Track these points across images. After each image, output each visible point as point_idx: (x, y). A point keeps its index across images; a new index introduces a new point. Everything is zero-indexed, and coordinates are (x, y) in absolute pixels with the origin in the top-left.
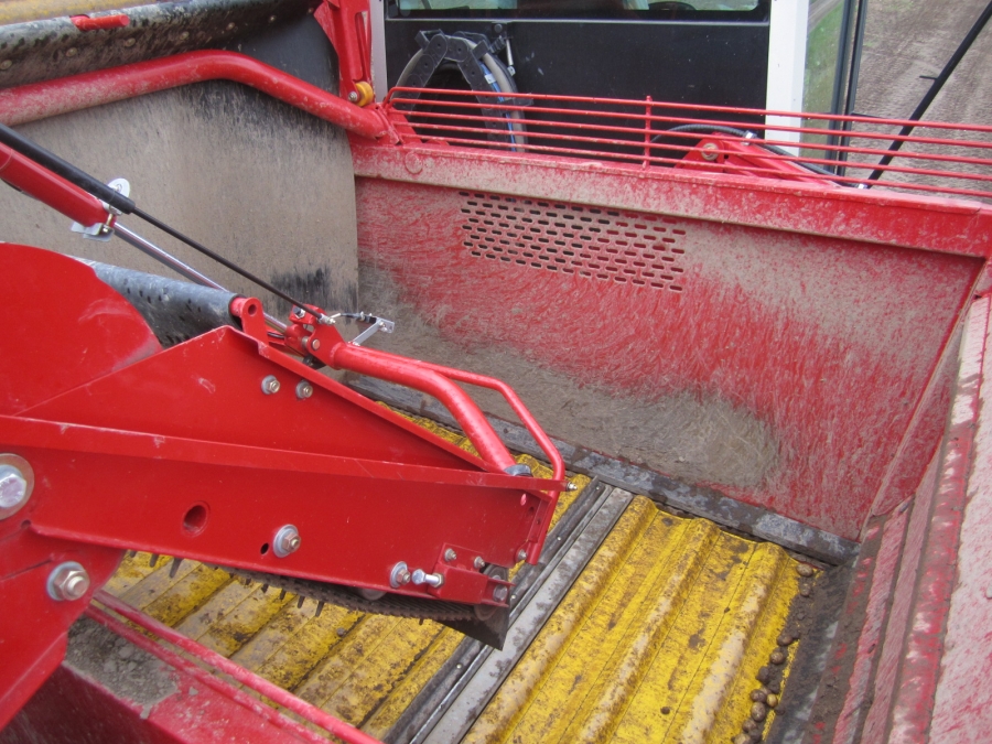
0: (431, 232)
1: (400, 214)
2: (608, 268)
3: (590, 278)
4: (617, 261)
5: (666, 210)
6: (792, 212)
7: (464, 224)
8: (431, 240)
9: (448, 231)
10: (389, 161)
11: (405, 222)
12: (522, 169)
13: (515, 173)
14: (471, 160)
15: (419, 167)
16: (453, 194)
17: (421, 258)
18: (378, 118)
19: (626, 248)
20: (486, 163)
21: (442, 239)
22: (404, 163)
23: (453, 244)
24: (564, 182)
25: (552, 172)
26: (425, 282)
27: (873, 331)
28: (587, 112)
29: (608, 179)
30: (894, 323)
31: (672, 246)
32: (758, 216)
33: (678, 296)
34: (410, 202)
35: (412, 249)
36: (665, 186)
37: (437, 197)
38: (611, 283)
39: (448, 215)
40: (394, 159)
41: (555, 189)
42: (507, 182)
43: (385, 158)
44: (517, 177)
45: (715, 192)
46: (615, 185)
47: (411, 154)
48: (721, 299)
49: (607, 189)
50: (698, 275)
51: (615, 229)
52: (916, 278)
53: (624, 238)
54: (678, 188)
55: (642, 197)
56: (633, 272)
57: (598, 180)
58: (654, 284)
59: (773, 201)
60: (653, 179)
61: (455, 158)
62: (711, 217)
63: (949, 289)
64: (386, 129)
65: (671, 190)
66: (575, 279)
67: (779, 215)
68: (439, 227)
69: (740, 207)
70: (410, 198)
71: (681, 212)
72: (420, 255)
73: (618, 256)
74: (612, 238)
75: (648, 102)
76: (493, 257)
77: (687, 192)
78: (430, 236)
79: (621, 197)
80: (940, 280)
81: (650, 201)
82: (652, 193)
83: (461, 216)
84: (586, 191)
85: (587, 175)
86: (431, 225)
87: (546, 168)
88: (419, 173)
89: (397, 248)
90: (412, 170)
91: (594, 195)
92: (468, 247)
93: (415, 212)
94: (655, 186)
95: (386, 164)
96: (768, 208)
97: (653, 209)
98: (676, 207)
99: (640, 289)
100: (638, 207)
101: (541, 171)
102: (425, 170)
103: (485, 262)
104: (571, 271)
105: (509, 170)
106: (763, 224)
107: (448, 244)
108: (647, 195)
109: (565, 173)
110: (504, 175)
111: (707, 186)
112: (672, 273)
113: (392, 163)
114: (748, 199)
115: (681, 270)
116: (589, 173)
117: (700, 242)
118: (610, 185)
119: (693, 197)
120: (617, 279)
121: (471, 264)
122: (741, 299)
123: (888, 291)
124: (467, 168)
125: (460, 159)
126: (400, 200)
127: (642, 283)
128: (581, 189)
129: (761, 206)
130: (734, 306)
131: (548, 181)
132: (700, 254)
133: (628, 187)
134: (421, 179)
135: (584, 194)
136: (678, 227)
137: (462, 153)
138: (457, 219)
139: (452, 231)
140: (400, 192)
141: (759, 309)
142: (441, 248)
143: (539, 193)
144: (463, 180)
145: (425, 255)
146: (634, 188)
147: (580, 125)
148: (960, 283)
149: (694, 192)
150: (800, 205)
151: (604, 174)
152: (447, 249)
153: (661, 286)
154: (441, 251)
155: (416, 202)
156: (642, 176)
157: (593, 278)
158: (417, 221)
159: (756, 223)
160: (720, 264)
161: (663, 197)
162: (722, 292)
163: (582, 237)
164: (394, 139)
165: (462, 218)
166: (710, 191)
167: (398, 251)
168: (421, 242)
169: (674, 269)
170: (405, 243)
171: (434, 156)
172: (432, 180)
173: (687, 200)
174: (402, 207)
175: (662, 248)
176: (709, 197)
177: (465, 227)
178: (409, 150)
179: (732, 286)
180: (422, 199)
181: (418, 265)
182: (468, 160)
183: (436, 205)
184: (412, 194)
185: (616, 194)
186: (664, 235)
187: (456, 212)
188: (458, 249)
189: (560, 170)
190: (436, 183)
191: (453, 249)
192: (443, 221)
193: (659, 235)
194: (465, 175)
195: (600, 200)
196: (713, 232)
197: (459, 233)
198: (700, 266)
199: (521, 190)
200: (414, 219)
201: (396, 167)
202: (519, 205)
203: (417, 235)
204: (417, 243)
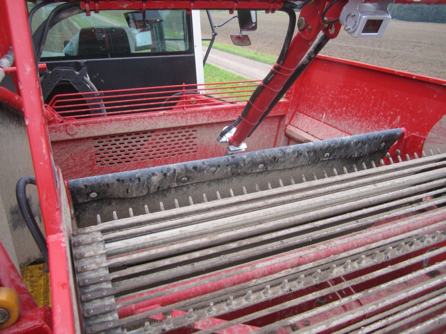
0: (76, 162)
1: (57, 158)
2: (168, 152)
3: (161, 158)
4: (172, 148)
5: (194, 123)
6: (235, 114)
7: (96, 153)
8: (77, 165)
9: (86, 159)
10: (56, 132)
11: (60, 161)
12: (133, 120)
13: (128, 123)
14: (106, 121)
15: (76, 131)
16: (89, 141)
18: (48, 112)
19: (175, 142)
20: (114, 121)
21: (83, 164)
22: (66, 131)
23: (90, 164)
24: (152, 122)
25: (147, 119)
27: (257, 145)
28: (160, 92)
29: (171, 117)
30: (262, 141)
31: (192, 136)
32: (226, 118)
33: (196, 154)
34: (63, 150)
36: (194, 114)
37: (80, 144)
38: (170, 158)
39: (87, 151)
40: (59, 130)
41: (148, 125)
42: (125, 127)
43: (53, 131)
44: (130, 124)
45: (211, 113)
46: (174, 118)
47: (71, 125)
48: (210, 151)
49: (171, 120)
50: (202, 145)
51: (170, 136)
52: (266, 126)
53: (174, 139)
54: (198, 114)
55: (185, 120)
56: (178, 151)
57: (167, 118)
58: (186, 153)
59: (230, 112)
60: (189, 113)
61: (97, 123)
62: (210, 122)
63: (274, 127)
64: (53, 116)
65: (196, 115)
66: (154, 161)
67: (232, 116)
68: (82, 158)
69: (220, 116)
70: (62, 148)
71: (200, 123)
72: (70, 175)
73: (172, 146)
74: (169, 140)
75: (184, 85)
76: (113, 163)
77: (201, 115)
78: (76, 164)
79: (177, 122)
80: (272, 124)
81: (188, 121)
82: (189, 118)
83: (94, 150)
84: (163, 123)
85: (162, 117)
86: (76, 159)
87: (144, 118)
88: (75, 134)
90: (71, 133)
91: (166, 124)
92: (99, 163)
93: (66, 155)
94: (190, 115)
95: (54, 134)
96: (228, 114)
97: (190, 124)
98: (198, 121)
99: (182, 156)
100: (184, 124)
101: (142, 119)
102: (79, 132)
103: (109, 167)
104: (153, 158)
105: (126, 122)
106: (228, 120)
107: (87, 165)
108: (187, 119)
109: (153, 118)
110: (123, 125)
111: (208, 111)
112: (193, 147)
113: (58, 133)
114: (222, 113)
115: (196, 145)
116: (163, 116)
117: (203, 132)
118: (172, 119)
119: (204, 116)
120: (172, 155)
121: (101, 170)
122: (217, 148)
123: (260, 132)
124: (104, 126)
125: (100, 123)
126: (57, 150)
127: (182, 154)
128: (160, 123)
129: (226, 114)
130: (215, 152)
131: (145, 123)
132: (202, 137)
133: (179, 118)
134: (76, 137)
135: (162, 124)
136: (194, 129)
137: (100, 119)
138: (92, 152)
139: (89, 158)
140: (56, 147)
141: (223, 150)
142: (83, 168)
143: (142, 128)
144: (102, 132)
145: (73, 174)
146: (182, 118)
147: (158, 98)
148: (277, 124)
149: (204, 114)
150: (238, 111)
151: (170, 115)
152: (87, 168)
153: (189, 153)
154: (83, 170)
155: (67, 149)
156: (185, 113)
157: (162, 158)
158: (68, 159)
159: (225, 120)
160: (209, 138)
161: (193, 119)
162: (211, 148)
163: (156, 143)
164: (59, 120)
165: (95, 150)
166: (209, 113)
168: (70, 169)
169: (193, 145)
171: (84, 124)
172: (83, 136)
173: (202, 117)
174: (57, 154)
175: (188, 138)
176: (209, 115)
177: (96, 154)
178: (69, 124)
179: (214, 144)
180: (71, 147)
182: (104, 122)
183: (79, 148)
184: (64, 146)
185: (175, 122)
186: (189, 133)
187: (91, 148)
188: (93, 165)
189: (151, 117)
190: (86, 136)
191: (90, 166)
192: (84, 154)
193: (187, 134)
194: (103, 129)
195: (169, 125)
196: (206, 127)
197: (93, 158)
198: (203, 141)
199: (133, 129)
200: (66, 158)
201: (60, 134)
202: (126, 137)
203: (68, 166)
204: (68, 169)
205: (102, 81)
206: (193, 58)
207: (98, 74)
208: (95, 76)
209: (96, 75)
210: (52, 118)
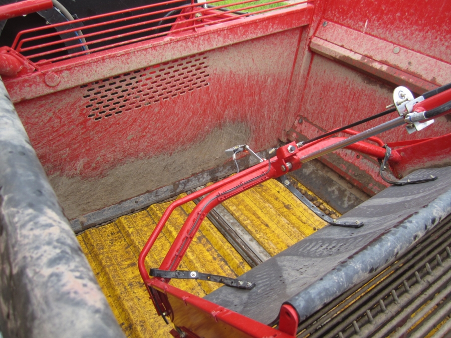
0: (62, 121)
1: (37, 120)
2: (176, 90)
3: (168, 99)
4: (180, 84)
5: (208, 48)
6: (255, 30)
7: (87, 104)
8: (65, 125)
9: (75, 115)
10: (30, 86)
11: (41, 124)
12: (132, 55)
13: (127, 59)
14: (97, 61)
15: (59, 80)
16: (76, 90)
17: (58, 140)
18: (14, 59)
19: (183, 76)
20: (108, 60)
21: (72, 122)
22: (44, 82)
23: (81, 120)
24: (157, 53)
25: (150, 50)
26: (65, 154)
27: (276, 66)
29: (180, 43)
30: (282, 60)
31: (204, 65)
32: (244, 36)
33: (208, 87)
34: (43, 109)
35: (51, 138)
36: (207, 37)
37: (64, 96)
38: (179, 96)
39: (74, 104)
40: (35, 83)
41: (152, 59)
42: (123, 66)
43: (26, 84)
44: (129, 61)
45: (227, 32)
46: (184, 45)
47: (50, 74)
48: (225, 80)
49: (179, 48)
50: (215, 74)
51: (177, 69)
52: (286, 40)
53: (182, 71)
54: (212, 36)
55: (197, 46)
56: (188, 86)
57: (175, 45)
58: (197, 87)
59: (249, 28)
60: (201, 35)
61: (84, 65)
62: (227, 44)
63: (295, 40)
64: (22, 64)
65: (209, 37)
66: (161, 104)
67: (251, 33)
68: (69, 114)
69: (237, 35)
70: (41, 106)
71: (215, 47)
72: (58, 139)
73: (180, 82)
74: (176, 74)
76: (111, 115)
77: (216, 36)
78: (62, 124)
79: (187, 50)
80: (292, 38)
81: (201, 47)
82: (201, 42)
83: (84, 101)
84: (170, 54)
85: (169, 45)
86: (62, 116)
87: (146, 49)
88: (58, 85)
89: (38, 144)
90: (52, 85)
91: (174, 54)
92: (92, 117)
93: (48, 114)
94: (202, 38)
95: (28, 89)
96: (247, 31)
97: (202, 50)
98: (212, 45)
99: (192, 92)
100: (196, 51)
101: (143, 52)
102: (63, 81)
103: (106, 120)
104: (158, 100)
105: (123, 58)
106: (246, 39)
107: (77, 122)
108: (199, 44)
109: (157, 48)
110: (120, 62)
111: (224, 30)
112: (205, 78)
113: (33, 86)
114: (240, 30)
115: (208, 75)
116: (170, 43)
117: (216, 58)
118: (181, 46)
119: (219, 37)
120: (181, 93)
121: (96, 126)
122: (232, 76)
123: (279, 49)
124: (94, 68)
125: (89, 64)
126: (34, 110)
127: (192, 89)
128: (166, 54)
129: (244, 32)
130: (230, 80)
131: (148, 56)
132: (215, 64)
133: (190, 44)
134: (59, 88)
135: (169, 56)
136: (205, 56)
137: (89, 59)
138: (82, 104)
139: (78, 113)
140: (33, 105)
141: (239, 77)
142: (73, 127)
143: (144, 64)
144: (93, 76)
145: (61, 137)
146: (193, 43)
148: (297, 37)
149: (219, 35)
150: (258, 26)
151: (178, 41)
152: (77, 126)
153: (200, 86)
154: (73, 129)
155: (47, 107)
156: (196, 36)
157: (170, 99)
158: (51, 118)
159: (243, 40)
160: (223, 65)
161: (206, 42)
162: (225, 77)
163: (161, 80)
164: (31, 69)
165: (85, 102)
166: (225, 32)
167: (40, 145)
168: (56, 131)
169: (205, 76)
170: (45, 137)
171: (68, 69)
172: (68, 86)
173: (217, 40)
174: (36, 115)
175: (199, 69)
176: (225, 35)
177: (87, 107)
178: (47, 72)
179: (229, 71)
180: (52, 102)
181: (57, 146)
182: (94, 62)
183: (64, 102)
184: (43, 102)
185: (185, 50)
186: (200, 62)
187: (80, 100)
188: (86, 121)
189: (154, 48)
190: (73, 86)
191: (81, 124)
192: (71, 109)
193: (198, 63)
194: (94, 72)
195: (178, 55)
196: (220, 52)
197: (85, 111)
198: (216, 69)
199: (133, 66)
200: (48, 118)
201: (36, 88)
202: (123, 78)
203: (53, 127)
204: (54, 132)
210: (21, 67)
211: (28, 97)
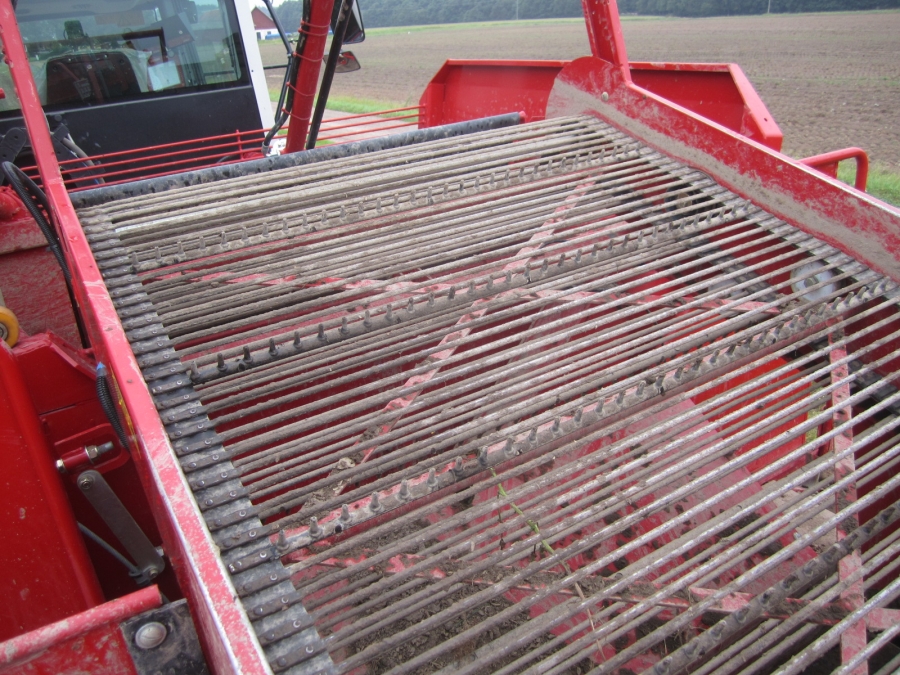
1: (35, 280)
11: (41, 285)
17: (63, 311)
18: (10, 199)
26: (71, 331)
28: (199, 149)
34: (44, 265)
35: (52, 306)
70: (43, 262)
75: (238, 133)
89: (36, 311)
93: (50, 273)
126: (33, 267)
140: (30, 259)
158: (54, 279)
167: (37, 314)
170: (45, 303)
174: (35, 273)
181: (62, 318)
200: (50, 278)
201: (35, 235)
203: (56, 292)
204: (58, 298)
205: (97, 145)
206: (252, 92)
207: (88, 135)
208: (84, 138)
209: (85, 135)
210: (18, 209)
211: (25, 246)
